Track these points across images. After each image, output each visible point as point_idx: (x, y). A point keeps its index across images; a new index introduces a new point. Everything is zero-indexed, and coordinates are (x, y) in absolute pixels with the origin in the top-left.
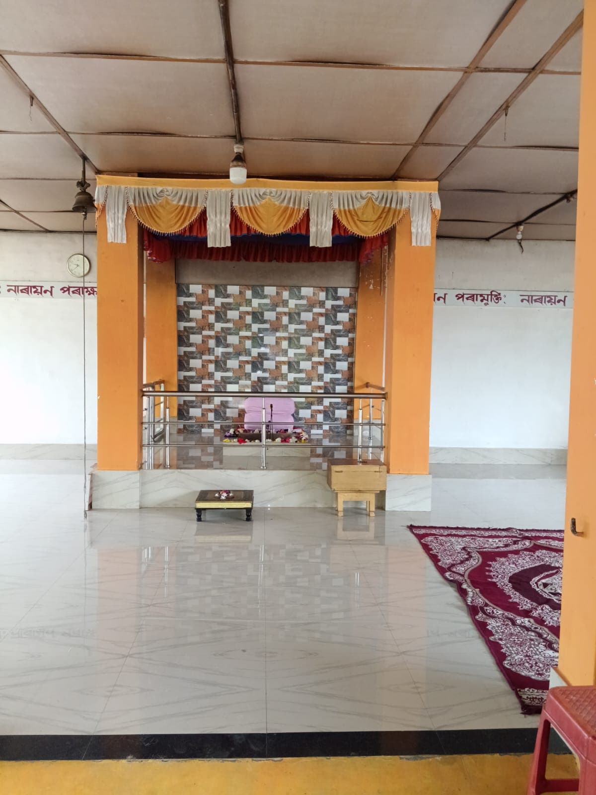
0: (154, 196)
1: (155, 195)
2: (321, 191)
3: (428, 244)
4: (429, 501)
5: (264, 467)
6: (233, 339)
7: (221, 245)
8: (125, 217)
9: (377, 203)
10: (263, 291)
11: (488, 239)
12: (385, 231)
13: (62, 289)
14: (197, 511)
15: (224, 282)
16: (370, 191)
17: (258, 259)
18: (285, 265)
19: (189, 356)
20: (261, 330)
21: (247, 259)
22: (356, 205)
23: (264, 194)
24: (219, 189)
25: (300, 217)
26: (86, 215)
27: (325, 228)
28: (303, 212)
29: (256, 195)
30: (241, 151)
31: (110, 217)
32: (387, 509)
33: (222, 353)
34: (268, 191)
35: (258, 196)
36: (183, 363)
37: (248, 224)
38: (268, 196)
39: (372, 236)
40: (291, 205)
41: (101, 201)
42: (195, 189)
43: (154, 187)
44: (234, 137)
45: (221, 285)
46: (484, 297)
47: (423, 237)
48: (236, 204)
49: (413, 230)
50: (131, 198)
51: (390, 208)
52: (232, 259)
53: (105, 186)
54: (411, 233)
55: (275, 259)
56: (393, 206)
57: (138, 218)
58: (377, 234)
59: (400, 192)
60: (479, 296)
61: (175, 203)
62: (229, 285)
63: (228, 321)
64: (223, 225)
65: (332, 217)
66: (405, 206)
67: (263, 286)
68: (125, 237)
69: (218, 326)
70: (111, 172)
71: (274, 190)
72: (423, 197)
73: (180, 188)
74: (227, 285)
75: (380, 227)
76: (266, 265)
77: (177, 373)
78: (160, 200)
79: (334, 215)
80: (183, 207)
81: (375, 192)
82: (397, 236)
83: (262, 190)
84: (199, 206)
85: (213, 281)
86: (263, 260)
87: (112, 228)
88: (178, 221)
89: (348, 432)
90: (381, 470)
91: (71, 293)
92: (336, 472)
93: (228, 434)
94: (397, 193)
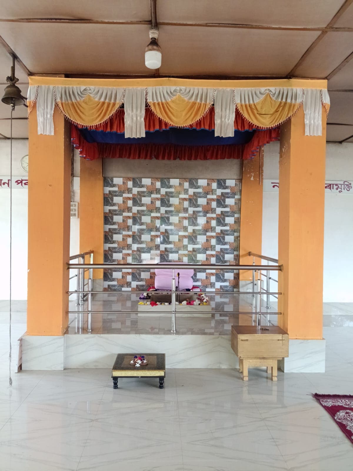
0: (78, 93)
1: (80, 93)
2: (225, 88)
3: (320, 134)
4: (323, 364)
5: (173, 331)
6: (146, 219)
7: (136, 136)
8: (53, 112)
9: (274, 98)
10: (169, 182)
11: (341, 142)
12: (282, 123)
13: (17, 182)
14: (113, 379)
15: (139, 176)
16: (268, 88)
17: (166, 157)
18: (186, 162)
19: (112, 232)
20: (168, 212)
21: (157, 158)
22: (256, 100)
23: (175, 91)
24: (135, 87)
25: (206, 111)
26: (14, 106)
27: (228, 120)
28: (209, 106)
29: (167, 92)
30: (156, 36)
31: (40, 113)
32: (285, 372)
33: (138, 229)
34: (178, 89)
35: (169, 93)
36: (108, 238)
37: (161, 118)
38: (178, 93)
39: (270, 127)
40: (199, 101)
41: (33, 98)
42: (115, 88)
43: (78, 86)
44: (150, 22)
45: (137, 178)
46: (339, 186)
47: (315, 128)
48: (150, 100)
49: (307, 122)
50: (58, 96)
51: (285, 103)
52: (146, 158)
53: (36, 86)
54: (304, 125)
55: (179, 157)
56: (289, 101)
57: (64, 113)
58: (274, 125)
59: (294, 89)
60: (334, 185)
61: (97, 99)
62: (143, 178)
63: (142, 205)
64: (139, 118)
65: (235, 110)
66: (299, 101)
67: (169, 179)
68: (53, 130)
69: (135, 209)
70: (41, 74)
71: (183, 88)
72: (314, 93)
73: (101, 87)
74: (142, 178)
75: (277, 119)
76: (172, 162)
77: (104, 245)
78: (83, 97)
79: (236, 109)
80: (104, 103)
81: (272, 89)
82: (293, 127)
83: (173, 88)
84: (117, 101)
85: (130, 175)
86: (169, 159)
87: (42, 122)
88: (99, 116)
89: (235, 290)
90: (283, 339)
91: (23, 184)
92: (242, 340)
93: (142, 297)
94: (292, 90)
